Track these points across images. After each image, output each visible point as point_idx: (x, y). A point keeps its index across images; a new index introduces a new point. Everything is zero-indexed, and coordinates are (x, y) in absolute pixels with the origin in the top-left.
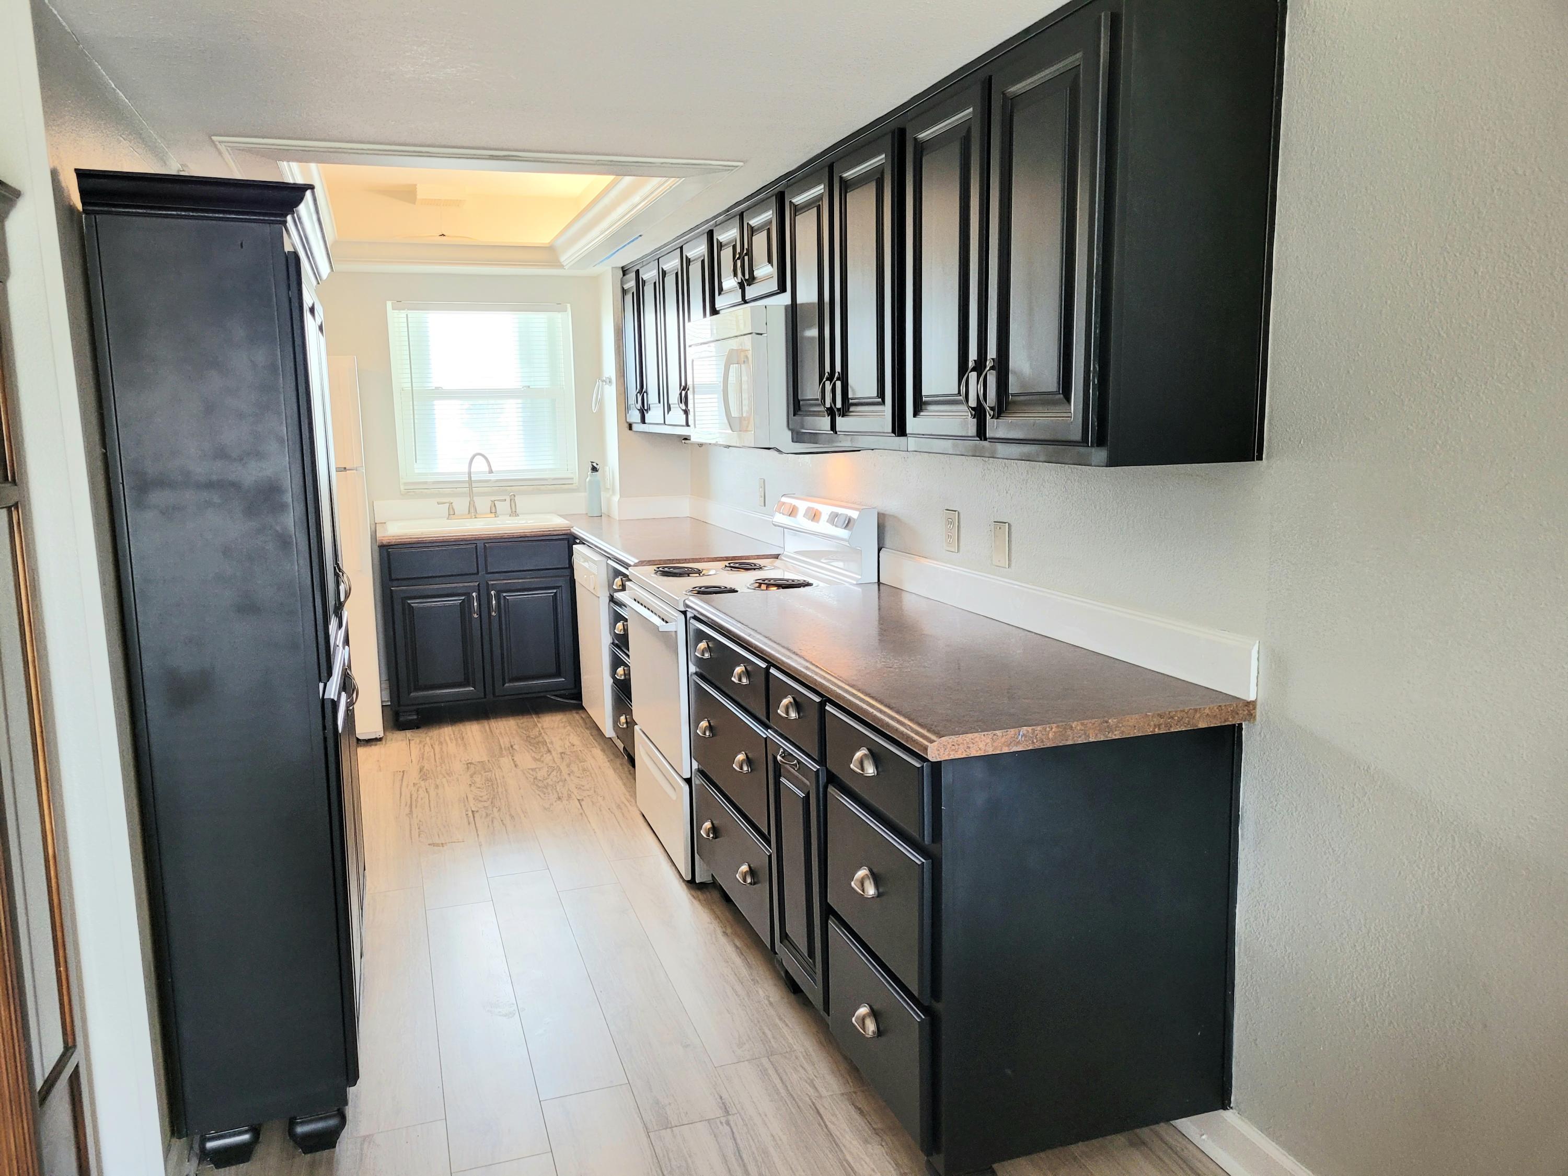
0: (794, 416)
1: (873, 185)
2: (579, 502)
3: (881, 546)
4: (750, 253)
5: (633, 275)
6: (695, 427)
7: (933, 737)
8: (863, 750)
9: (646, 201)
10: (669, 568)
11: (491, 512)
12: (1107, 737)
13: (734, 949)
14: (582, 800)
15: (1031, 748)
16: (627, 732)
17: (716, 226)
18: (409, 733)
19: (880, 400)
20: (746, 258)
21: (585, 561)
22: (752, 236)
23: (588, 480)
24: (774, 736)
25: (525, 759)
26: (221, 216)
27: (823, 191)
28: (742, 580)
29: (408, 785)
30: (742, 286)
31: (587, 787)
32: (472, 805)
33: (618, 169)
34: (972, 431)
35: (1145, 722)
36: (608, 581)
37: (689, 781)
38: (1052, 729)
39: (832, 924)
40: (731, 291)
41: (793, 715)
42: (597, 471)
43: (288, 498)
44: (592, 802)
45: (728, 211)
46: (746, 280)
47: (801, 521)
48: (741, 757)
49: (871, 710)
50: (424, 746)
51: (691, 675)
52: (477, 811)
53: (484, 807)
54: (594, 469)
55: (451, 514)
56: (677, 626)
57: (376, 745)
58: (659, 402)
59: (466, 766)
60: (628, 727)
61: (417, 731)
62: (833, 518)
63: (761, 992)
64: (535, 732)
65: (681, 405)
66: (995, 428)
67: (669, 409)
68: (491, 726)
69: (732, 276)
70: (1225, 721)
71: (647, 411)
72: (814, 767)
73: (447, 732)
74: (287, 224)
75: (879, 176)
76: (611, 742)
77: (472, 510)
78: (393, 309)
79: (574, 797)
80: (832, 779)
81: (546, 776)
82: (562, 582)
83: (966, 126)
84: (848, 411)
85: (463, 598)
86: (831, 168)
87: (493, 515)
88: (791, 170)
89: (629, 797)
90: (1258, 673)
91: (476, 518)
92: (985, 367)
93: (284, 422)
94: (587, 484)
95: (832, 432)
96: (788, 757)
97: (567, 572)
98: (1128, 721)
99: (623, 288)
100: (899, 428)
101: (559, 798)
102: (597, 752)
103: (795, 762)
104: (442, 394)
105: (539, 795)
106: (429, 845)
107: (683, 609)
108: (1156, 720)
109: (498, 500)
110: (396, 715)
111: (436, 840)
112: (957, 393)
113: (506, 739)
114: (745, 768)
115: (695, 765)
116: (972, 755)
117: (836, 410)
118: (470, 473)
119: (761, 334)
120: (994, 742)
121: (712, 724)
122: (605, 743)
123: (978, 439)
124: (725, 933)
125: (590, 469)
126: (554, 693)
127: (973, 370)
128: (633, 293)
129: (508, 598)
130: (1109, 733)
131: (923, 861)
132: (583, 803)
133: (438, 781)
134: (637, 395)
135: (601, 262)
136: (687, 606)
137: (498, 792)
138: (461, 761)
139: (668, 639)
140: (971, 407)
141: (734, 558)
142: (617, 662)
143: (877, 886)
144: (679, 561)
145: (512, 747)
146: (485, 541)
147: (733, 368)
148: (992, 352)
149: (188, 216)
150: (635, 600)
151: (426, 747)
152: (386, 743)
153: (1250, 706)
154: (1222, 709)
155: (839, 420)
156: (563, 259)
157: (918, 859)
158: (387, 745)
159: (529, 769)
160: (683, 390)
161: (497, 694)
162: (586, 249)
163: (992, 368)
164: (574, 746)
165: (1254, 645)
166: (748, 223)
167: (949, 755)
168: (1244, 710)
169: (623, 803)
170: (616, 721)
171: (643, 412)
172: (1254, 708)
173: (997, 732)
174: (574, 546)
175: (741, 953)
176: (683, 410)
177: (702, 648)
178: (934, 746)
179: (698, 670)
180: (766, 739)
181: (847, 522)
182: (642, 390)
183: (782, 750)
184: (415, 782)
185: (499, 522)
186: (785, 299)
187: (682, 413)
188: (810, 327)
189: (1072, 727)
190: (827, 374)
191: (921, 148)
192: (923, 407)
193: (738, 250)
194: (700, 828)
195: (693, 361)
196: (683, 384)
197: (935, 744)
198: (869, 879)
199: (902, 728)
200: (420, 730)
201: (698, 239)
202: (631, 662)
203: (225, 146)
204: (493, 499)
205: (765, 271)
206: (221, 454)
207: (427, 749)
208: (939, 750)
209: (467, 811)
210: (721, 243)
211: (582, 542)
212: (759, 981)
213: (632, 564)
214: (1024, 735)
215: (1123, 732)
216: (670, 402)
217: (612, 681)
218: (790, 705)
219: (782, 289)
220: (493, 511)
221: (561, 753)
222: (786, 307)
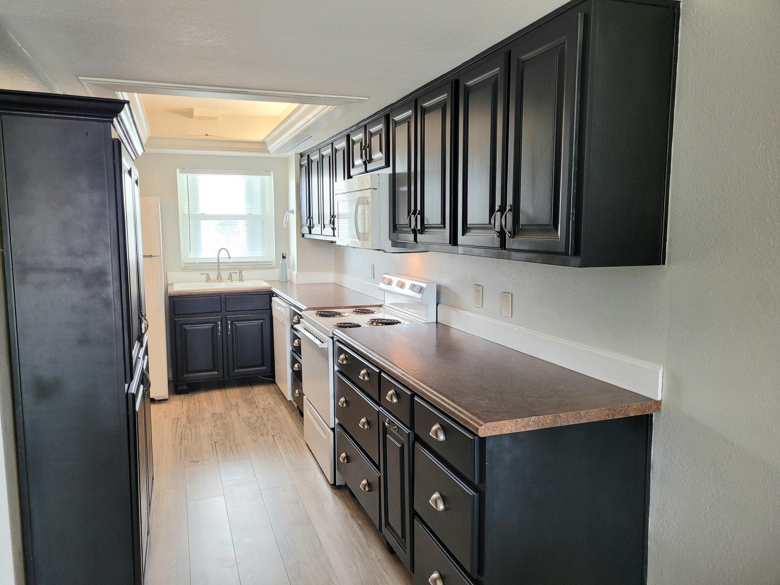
0: (393, 233)
1: (440, 110)
2: (275, 274)
3: (438, 303)
4: (370, 146)
5: (306, 157)
6: (339, 237)
7: (482, 423)
8: (437, 425)
9: (315, 118)
10: (324, 312)
11: (229, 279)
12: (579, 422)
13: (358, 526)
14: (275, 436)
15: (537, 428)
16: (299, 399)
17: (351, 132)
18: (182, 396)
19: (443, 226)
20: (368, 149)
21: (278, 306)
22: (371, 137)
23: (280, 263)
24: (383, 411)
25: (244, 411)
26: (75, 117)
27: (411, 113)
28: (363, 319)
29: (180, 426)
30: (365, 163)
31: (277, 428)
32: (215, 438)
33: (301, 100)
34: (497, 244)
35: (600, 413)
36: (291, 317)
37: (333, 429)
38: (549, 417)
39: (417, 523)
40: (359, 166)
41: (395, 400)
42: (285, 258)
43: (110, 278)
44: (280, 437)
45: (358, 125)
46: (367, 160)
47: (394, 288)
48: (363, 420)
49: (443, 403)
50: (190, 404)
51: (336, 372)
52: (217, 442)
53: (221, 439)
54: (284, 257)
55: (208, 280)
56: (329, 345)
57: (164, 403)
58: (319, 223)
59: (212, 415)
60: (300, 396)
61: (186, 395)
62: (413, 287)
63: (373, 554)
64: (250, 396)
65: (330, 225)
66: (510, 243)
67: (324, 227)
68: (226, 393)
69: (360, 158)
70: (644, 412)
71: (312, 228)
72: (407, 431)
73: (202, 396)
74: (114, 123)
75: (443, 105)
76: (290, 402)
77: (219, 278)
78: (180, 173)
79: (270, 433)
80: (417, 438)
81: (255, 421)
82: (266, 316)
83: (495, 79)
84: (424, 231)
85: (213, 325)
86: (416, 101)
87: (230, 281)
88: (393, 103)
89: (300, 434)
90: (663, 384)
91: (221, 282)
92: (506, 209)
93: (109, 235)
94: (280, 265)
95: (415, 242)
96: (391, 423)
97: (268, 311)
98: (591, 412)
99: (301, 164)
100: (454, 241)
101: (262, 435)
102: (283, 407)
103: (396, 427)
104: (204, 217)
105: (251, 433)
106: (191, 461)
107: (332, 336)
108: (607, 412)
109: (233, 273)
110: (176, 386)
111: (195, 459)
112: (488, 223)
113: (234, 400)
114: (366, 427)
115: (337, 421)
116: (504, 433)
117: (417, 230)
118: (218, 258)
119: (376, 189)
120: (516, 425)
121: (347, 400)
122: (287, 403)
123: (501, 249)
124: (352, 516)
125: (282, 257)
126: (261, 375)
127: (498, 211)
128: (306, 167)
129: (237, 324)
130: (580, 419)
131: (474, 494)
132: (275, 437)
133: (197, 424)
134: (307, 219)
135: (289, 150)
136: (334, 334)
137: (229, 431)
138: (209, 413)
139: (324, 352)
140: (497, 231)
141: (358, 307)
142: (294, 361)
143: (445, 504)
144: (329, 308)
145: (237, 405)
146: (226, 295)
147: (360, 207)
148: (510, 201)
149: (56, 117)
150: (305, 329)
151: (191, 404)
152: (169, 402)
153: (658, 403)
154: (643, 406)
155: (419, 236)
156: (269, 148)
157: (470, 492)
158: (170, 403)
159: (246, 417)
160: (332, 217)
161: (230, 376)
162: (282, 143)
163: (510, 210)
164: (270, 404)
165: (660, 369)
166: (369, 131)
167: (491, 433)
168: (655, 406)
169: (296, 437)
170: (293, 392)
171: (310, 228)
172: (660, 405)
173: (518, 419)
174: (272, 298)
175: (361, 529)
176: (332, 228)
177: (342, 358)
178: (482, 428)
179: (339, 369)
180: (378, 412)
181: (420, 289)
182: (310, 217)
183: (388, 420)
184: (184, 424)
185: (233, 284)
186: (389, 170)
187: (331, 229)
188: (403, 186)
189: (560, 416)
190: (412, 211)
191: (468, 90)
192: (467, 230)
193: (363, 145)
194: (339, 456)
195: (338, 202)
196: (332, 214)
197: (483, 427)
198: (440, 499)
199: (462, 416)
200: (189, 395)
201: (340, 140)
202: (303, 361)
203: (86, 82)
204: (230, 272)
205: (378, 155)
206: (71, 253)
207: (192, 405)
208: (485, 430)
209: (212, 441)
210: (354, 141)
211: (277, 296)
212: (372, 546)
213: (304, 309)
214: (533, 421)
215: (588, 419)
216: (325, 223)
217: (292, 370)
218: (393, 395)
219: (387, 165)
220: (230, 278)
221: (264, 408)
222: (390, 175)
